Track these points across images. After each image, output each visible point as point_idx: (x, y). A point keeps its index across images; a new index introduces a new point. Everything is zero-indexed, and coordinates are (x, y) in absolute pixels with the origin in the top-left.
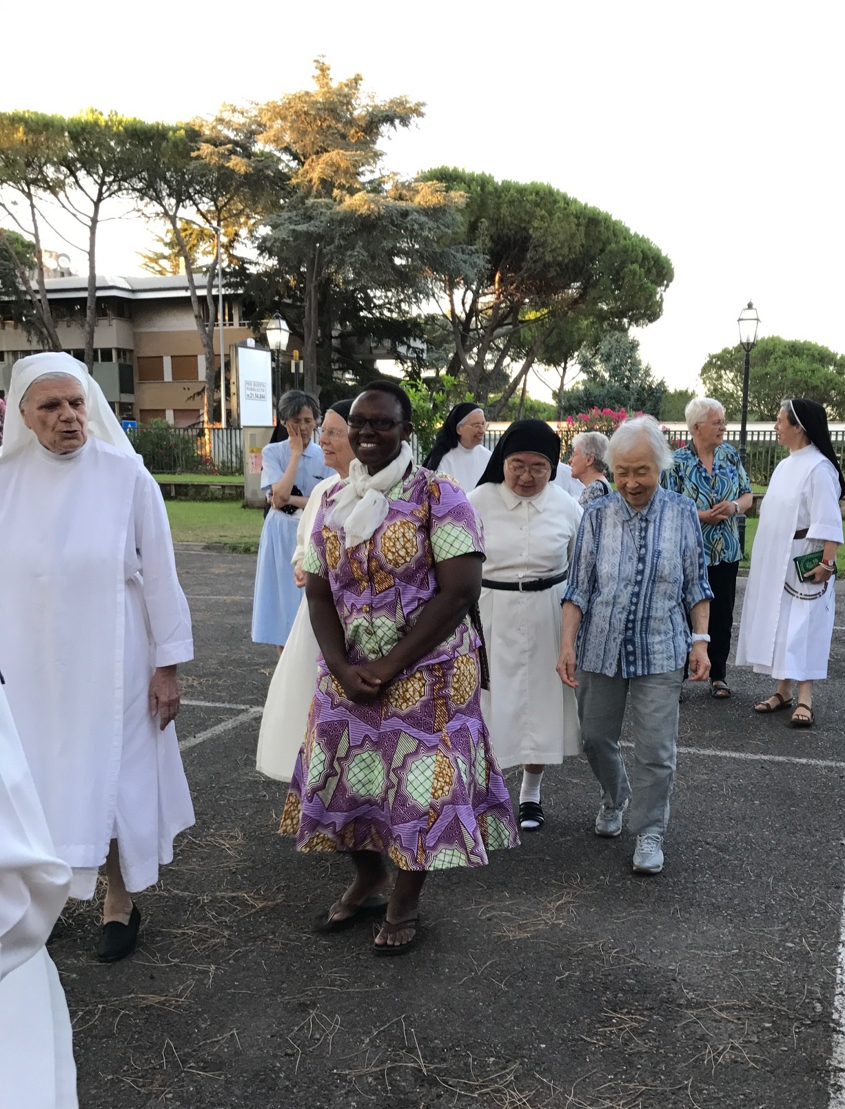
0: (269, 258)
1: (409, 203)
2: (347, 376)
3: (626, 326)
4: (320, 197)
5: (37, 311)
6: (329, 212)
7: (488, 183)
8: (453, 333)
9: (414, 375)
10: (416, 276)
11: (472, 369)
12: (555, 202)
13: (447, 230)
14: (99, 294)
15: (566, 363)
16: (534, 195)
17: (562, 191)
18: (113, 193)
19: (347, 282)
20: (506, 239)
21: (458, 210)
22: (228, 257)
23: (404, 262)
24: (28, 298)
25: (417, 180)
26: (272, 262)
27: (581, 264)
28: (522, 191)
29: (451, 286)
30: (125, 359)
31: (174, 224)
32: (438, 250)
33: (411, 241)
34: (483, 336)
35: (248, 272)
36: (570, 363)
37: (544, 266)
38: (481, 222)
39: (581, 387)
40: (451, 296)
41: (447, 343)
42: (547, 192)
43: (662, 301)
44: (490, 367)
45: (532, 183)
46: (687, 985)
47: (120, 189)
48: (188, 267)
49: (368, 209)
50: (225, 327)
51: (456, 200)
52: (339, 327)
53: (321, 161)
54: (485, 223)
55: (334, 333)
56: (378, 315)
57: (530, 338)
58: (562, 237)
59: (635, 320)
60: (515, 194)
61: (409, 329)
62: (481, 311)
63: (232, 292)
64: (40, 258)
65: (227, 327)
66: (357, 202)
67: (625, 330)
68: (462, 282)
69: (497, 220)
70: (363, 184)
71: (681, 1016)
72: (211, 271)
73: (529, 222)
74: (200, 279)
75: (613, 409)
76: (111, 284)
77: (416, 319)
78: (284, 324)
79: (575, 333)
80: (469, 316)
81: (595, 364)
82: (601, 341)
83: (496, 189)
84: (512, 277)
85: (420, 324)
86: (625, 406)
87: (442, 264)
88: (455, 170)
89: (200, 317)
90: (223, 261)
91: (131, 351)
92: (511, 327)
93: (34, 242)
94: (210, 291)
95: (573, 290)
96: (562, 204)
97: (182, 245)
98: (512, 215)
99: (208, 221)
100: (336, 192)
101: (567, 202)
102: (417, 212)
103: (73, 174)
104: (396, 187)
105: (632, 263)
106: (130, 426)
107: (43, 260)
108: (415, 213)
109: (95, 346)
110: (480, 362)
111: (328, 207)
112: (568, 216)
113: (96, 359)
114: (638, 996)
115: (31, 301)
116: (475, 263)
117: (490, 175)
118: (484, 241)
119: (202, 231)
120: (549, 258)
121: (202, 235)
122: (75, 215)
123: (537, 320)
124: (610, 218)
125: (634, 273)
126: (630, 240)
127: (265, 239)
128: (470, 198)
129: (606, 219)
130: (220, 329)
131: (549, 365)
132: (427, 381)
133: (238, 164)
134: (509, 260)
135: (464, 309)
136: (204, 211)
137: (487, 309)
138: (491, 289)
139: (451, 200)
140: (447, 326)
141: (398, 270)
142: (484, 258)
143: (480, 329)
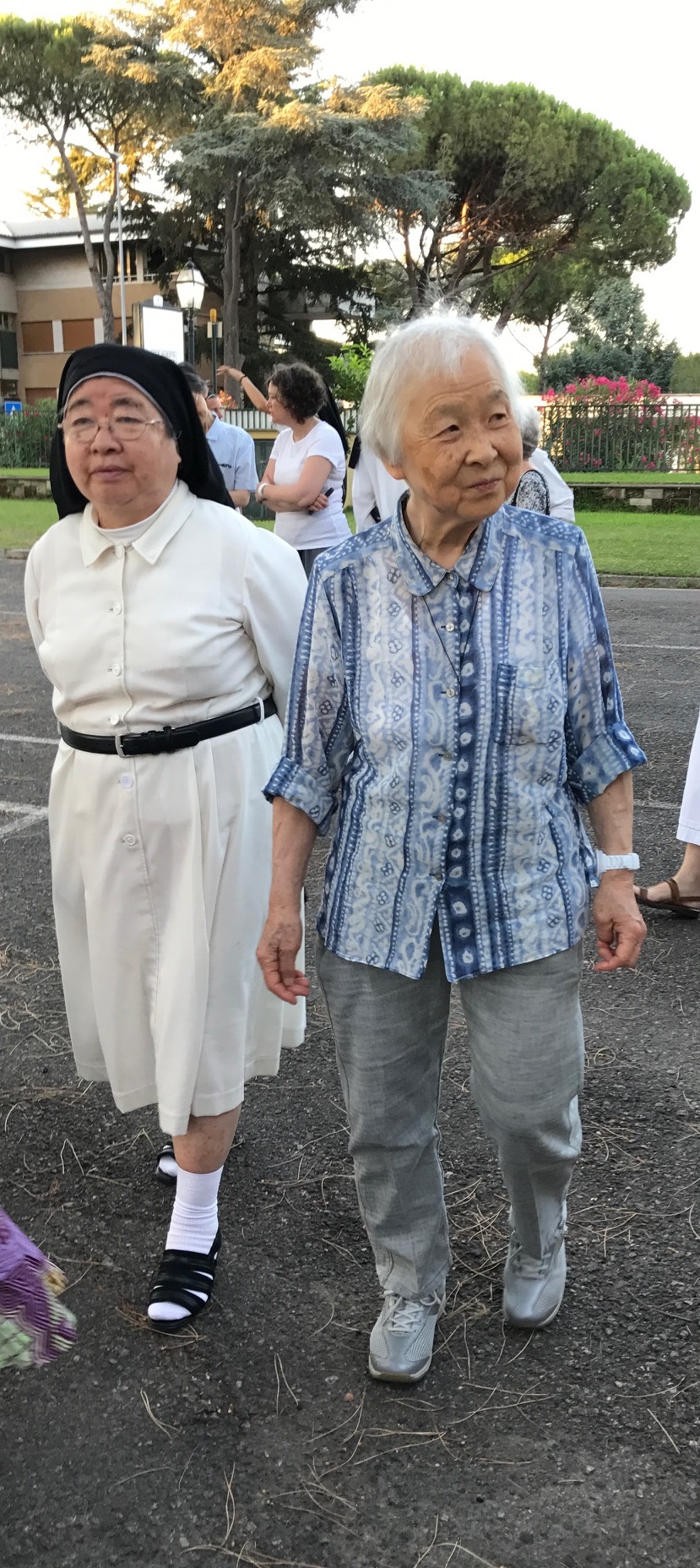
0: (180, 192)
1: (354, 115)
2: (277, 341)
3: (629, 270)
4: (243, 111)
6: (253, 129)
7: (454, 85)
8: (409, 283)
9: (358, 339)
10: (362, 212)
12: (539, 108)
13: (401, 148)
15: (550, 320)
16: (512, 99)
17: (548, 93)
19: (274, 221)
20: (475, 160)
21: (416, 122)
22: (129, 193)
23: (347, 194)
25: (363, 84)
26: (184, 198)
27: (572, 189)
28: (496, 94)
29: (406, 223)
30: (6, 325)
31: (62, 151)
32: (390, 176)
33: (356, 165)
34: (446, 287)
35: (153, 211)
36: (556, 319)
37: (524, 193)
38: (444, 139)
39: (570, 351)
40: (406, 236)
41: (400, 297)
42: (529, 94)
43: (675, 236)
45: (509, 85)
46: (689, 1094)
48: (80, 204)
49: (302, 124)
50: (126, 283)
51: (413, 109)
52: (266, 279)
53: (243, 62)
54: (448, 139)
55: (261, 288)
56: (314, 262)
57: (505, 288)
58: (547, 154)
59: (639, 261)
60: (488, 100)
61: (354, 280)
62: (443, 255)
63: (136, 238)
65: (129, 282)
66: (288, 116)
67: (627, 276)
68: (420, 217)
69: (464, 135)
70: (296, 92)
71: (681, 1130)
72: (109, 212)
73: (505, 137)
74: (94, 222)
75: (611, 378)
77: (362, 267)
78: (198, 275)
79: (563, 280)
80: (428, 261)
81: (588, 321)
82: (595, 290)
83: (463, 94)
84: (483, 209)
85: (366, 272)
86: (625, 374)
87: (395, 195)
88: (411, 69)
89: (96, 270)
90: (122, 198)
91: (14, 315)
92: (481, 274)
94: (107, 237)
95: (562, 223)
96: (548, 111)
97: (72, 179)
98: (484, 128)
99: (103, 146)
100: (262, 103)
101: (555, 108)
102: (364, 126)
104: (338, 95)
105: (637, 187)
106: (13, 408)
108: (361, 128)
111: (251, 122)
112: (556, 126)
114: (628, 1105)
116: (437, 192)
117: (456, 75)
118: (447, 162)
119: (96, 160)
120: (530, 183)
121: (95, 166)
123: (515, 264)
124: (610, 128)
125: (639, 201)
126: (635, 156)
127: (173, 168)
128: (431, 105)
129: (605, 130)
130: (120, 285)
131: (529, 322)
133: (138, 71)
134: (479, 188)
135: (422, 252)
136: (96, 132)
137: (451, 251)
138: (456, 226)
139: (406, 109)
140: (400, 275)
141: (340, 204)
142: (448, 185)
143: (443, 278)
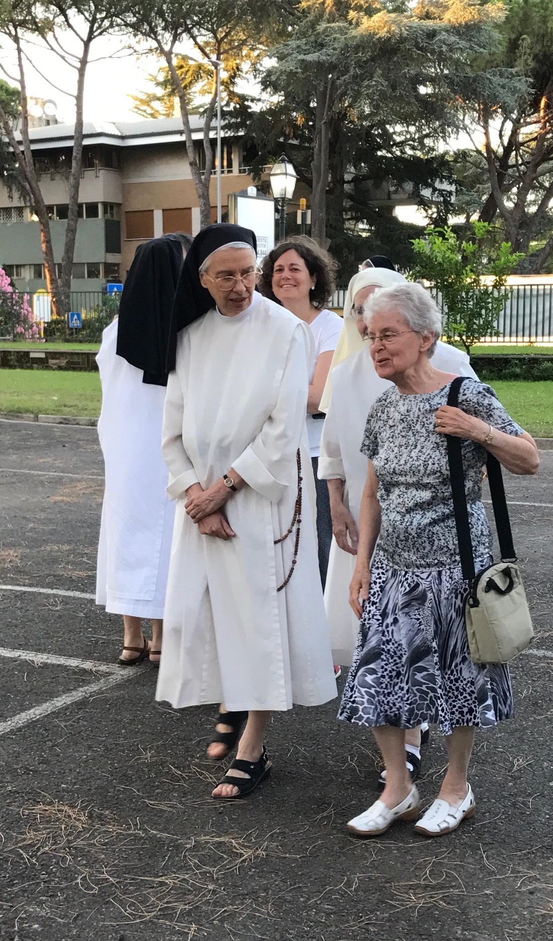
0: (275, 93)
2: (361, 226)
4: (333, 21)
5: (20, 164)
6: (343, 37)
8: (489, 171)
9: (440, 222)
10: (444, 107)
11: (511, 212)
13: (482, 50)
14: (87, 142)
18: (105, 30)
19: (362, 117)
21: (497, 26)
22: (229, 95)
23: (430, 91)
24: (11, 149)
26: (277, 98)
29: (486, 116)
30: (112, 214)
31: (169, 61)
32: (471, 75)
33: (439, 65)
34: (525, 173)
35: (250, 110)
38: (523, 40)
40: (486, 127)
41: (480, 184)
44: (533, 209)
47: (111, 26)
48: (183, 107)
49: (388, 32)
50: (223, 175)
51: (493, 14)
52: (352, 169)
54: (527, 40)
55: (348, 177)
56: (398, 153)
61: (435, 168)
62: (522, 144)
63: (232, 134)
64: (25, 106)
65: (226, 175)
66: (375, 24)
68: (500, 110)
69: (543, 36)
72: (211, 112)
74: (196, 121)
76: (99, 130)
77: (443, 155)
78: (290, 169)
80: (508, 150)
85: (448, 161)
87: (475, 90)
89: (196, 164)
90: (222, 99)
91: (119, 205)
93: (20, 89)
94: (207, 135)
97: (177, 84)
99: (207, 55)
100: (352, 14)
102: (447, 31)
103: (63, 12)
104: (423, 4)
106: (115, 289)
107: (28, 108)
108: (444, 33)
109: (80, 200)
110: (521, 204)
111: (342, 31)
113: (80, 215)
115: (13, 153)
116: (515, 87)
118: (526, 60)
119: (200, 67)
121: (199, 72)
122: (63, 57)
127: (269, 73)
128: (510, 10)
130: (218, 177)
132: (456, 229)
135: (502, 143)
136: (201, 44)
137: (530, 141)
138: (533, 118)
139: (487, 15)
140: (480, 163)
141: (423, 101)
142: (527, 81)
143: (521, 165)
